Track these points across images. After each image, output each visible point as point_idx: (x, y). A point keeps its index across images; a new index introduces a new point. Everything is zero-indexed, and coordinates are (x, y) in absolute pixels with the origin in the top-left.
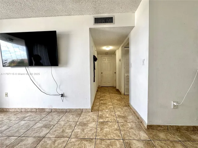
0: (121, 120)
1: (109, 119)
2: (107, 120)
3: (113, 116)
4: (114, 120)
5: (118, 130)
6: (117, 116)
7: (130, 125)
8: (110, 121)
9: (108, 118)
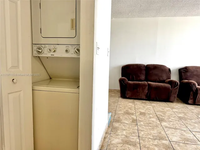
0: (133, 139)
1: (152, 143)
2: (156, 142)
3: (145, 147)
4: (144, 140)
5: (141, 130)
6: (138, 145)
7: (124, 133)
8: (150, 140)
9: (154, 143)
